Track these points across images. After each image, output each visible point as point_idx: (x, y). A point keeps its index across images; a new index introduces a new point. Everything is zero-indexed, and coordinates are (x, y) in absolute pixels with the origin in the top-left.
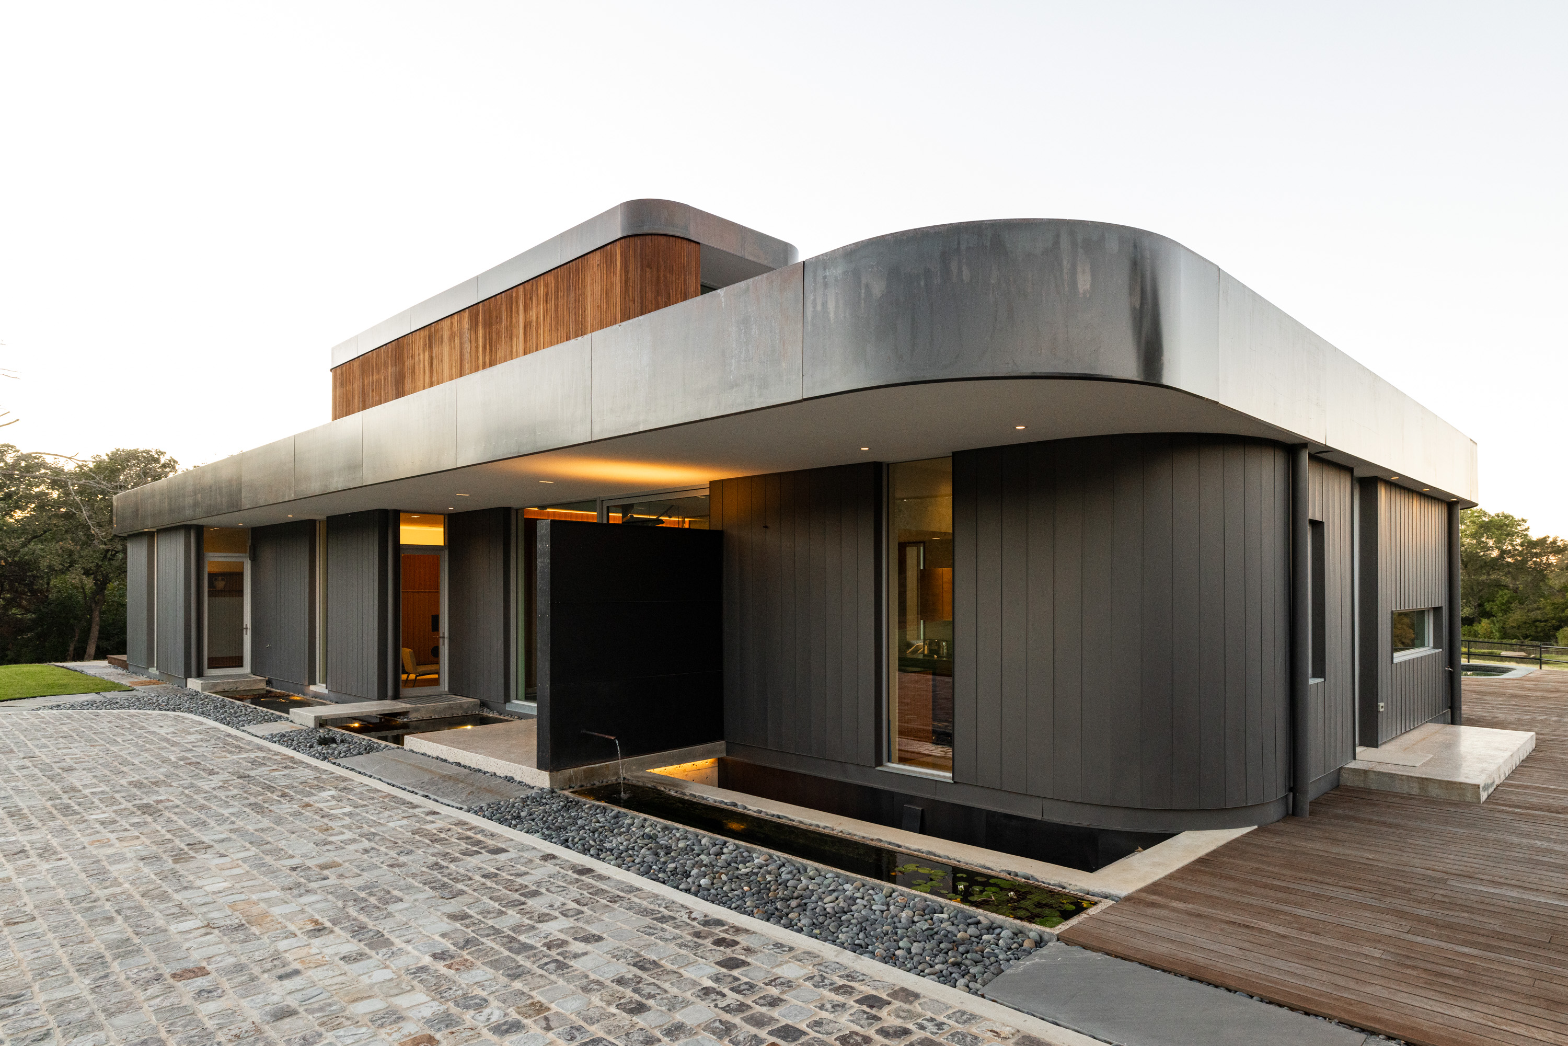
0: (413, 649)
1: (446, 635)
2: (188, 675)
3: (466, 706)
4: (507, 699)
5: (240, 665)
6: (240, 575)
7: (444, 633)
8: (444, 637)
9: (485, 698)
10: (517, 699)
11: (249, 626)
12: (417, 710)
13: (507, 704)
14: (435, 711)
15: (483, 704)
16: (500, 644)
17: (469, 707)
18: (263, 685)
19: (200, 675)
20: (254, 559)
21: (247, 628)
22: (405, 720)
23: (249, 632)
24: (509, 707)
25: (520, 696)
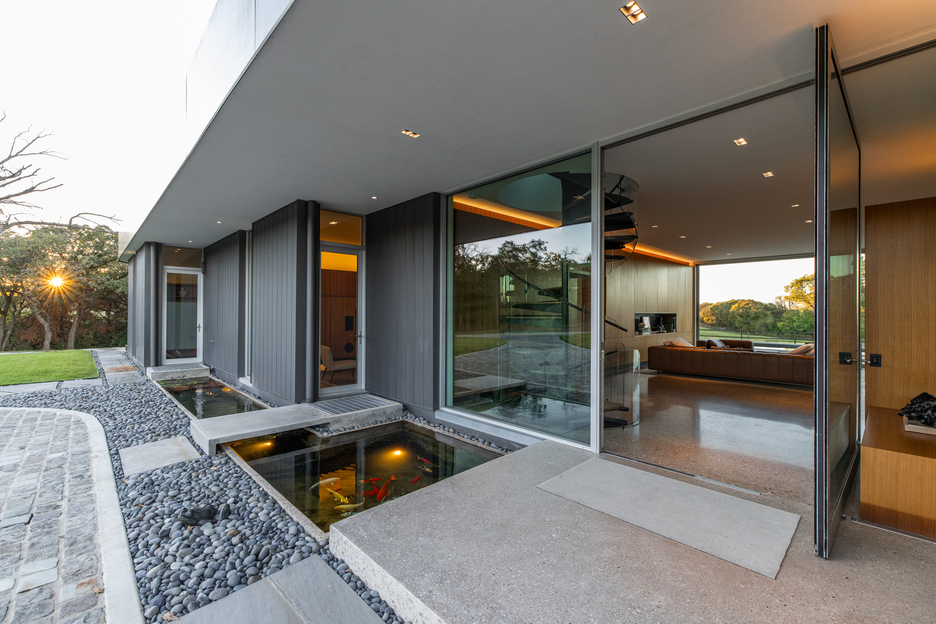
0: (330, 347)
1: (363, 334)
2: (147, 364)
3: (389, 412)
4: (436, 407)
5: (195, 356)
6: (195, 286)
7: (361, 332)
8: (361, 336)
9: (407, 402)
10: (446, 406)
11: (202, 325)
12: (337, 421)
13: (437, 412)
14: (357, 420)
15: (406, 408)
16: (429, 344)
17: (392, 413)
18: (207, 374)
19: (158, 363)
20: (204, 273)
21: (199, 327)
22: (325, 434)
23: (202, 329)
24: (438, 416)
25: (448, 404)
